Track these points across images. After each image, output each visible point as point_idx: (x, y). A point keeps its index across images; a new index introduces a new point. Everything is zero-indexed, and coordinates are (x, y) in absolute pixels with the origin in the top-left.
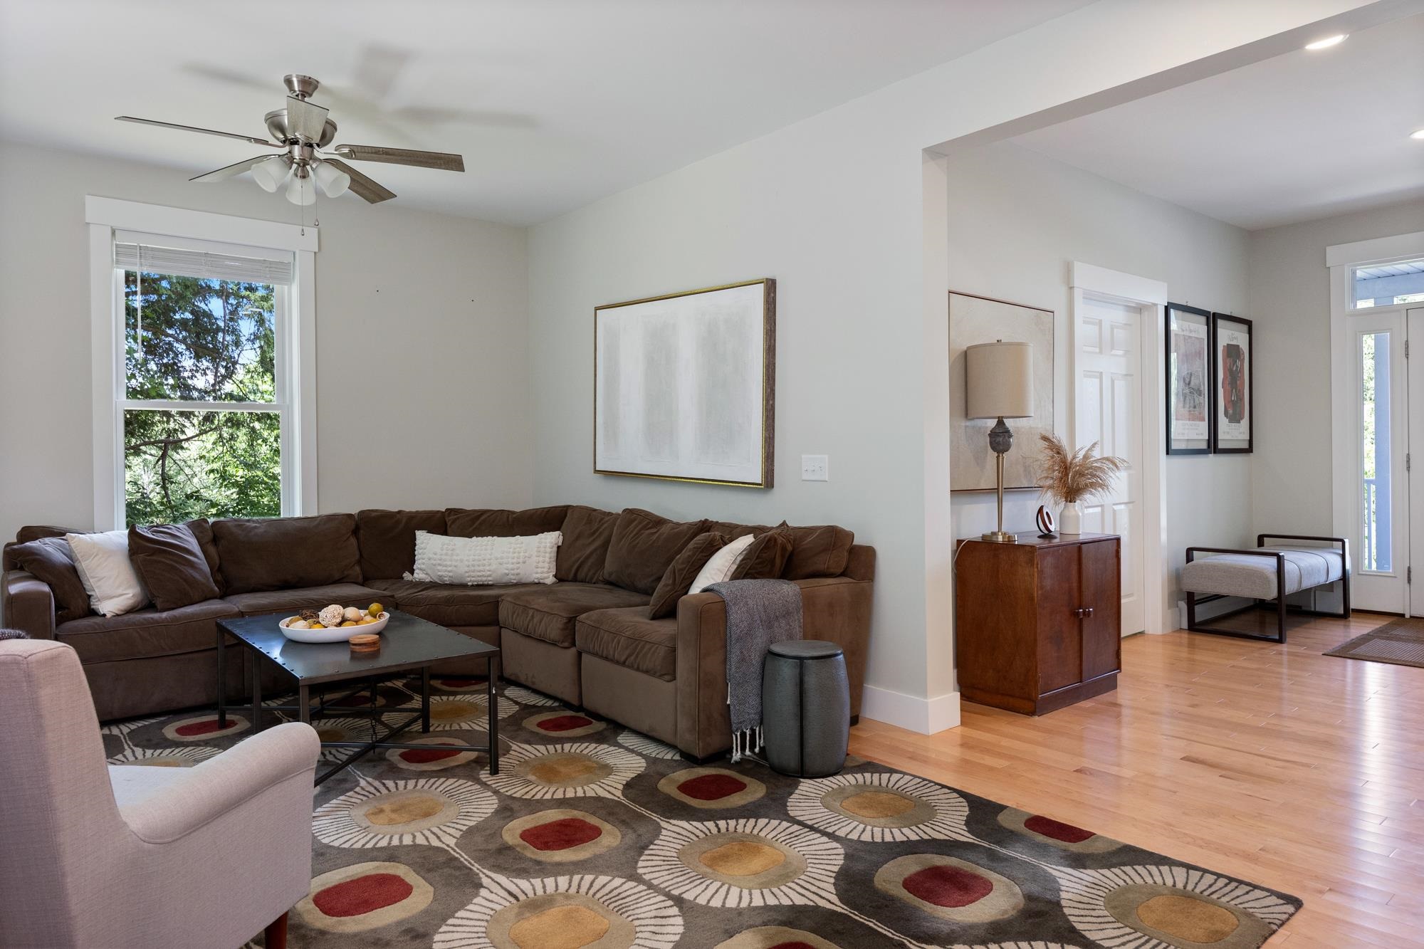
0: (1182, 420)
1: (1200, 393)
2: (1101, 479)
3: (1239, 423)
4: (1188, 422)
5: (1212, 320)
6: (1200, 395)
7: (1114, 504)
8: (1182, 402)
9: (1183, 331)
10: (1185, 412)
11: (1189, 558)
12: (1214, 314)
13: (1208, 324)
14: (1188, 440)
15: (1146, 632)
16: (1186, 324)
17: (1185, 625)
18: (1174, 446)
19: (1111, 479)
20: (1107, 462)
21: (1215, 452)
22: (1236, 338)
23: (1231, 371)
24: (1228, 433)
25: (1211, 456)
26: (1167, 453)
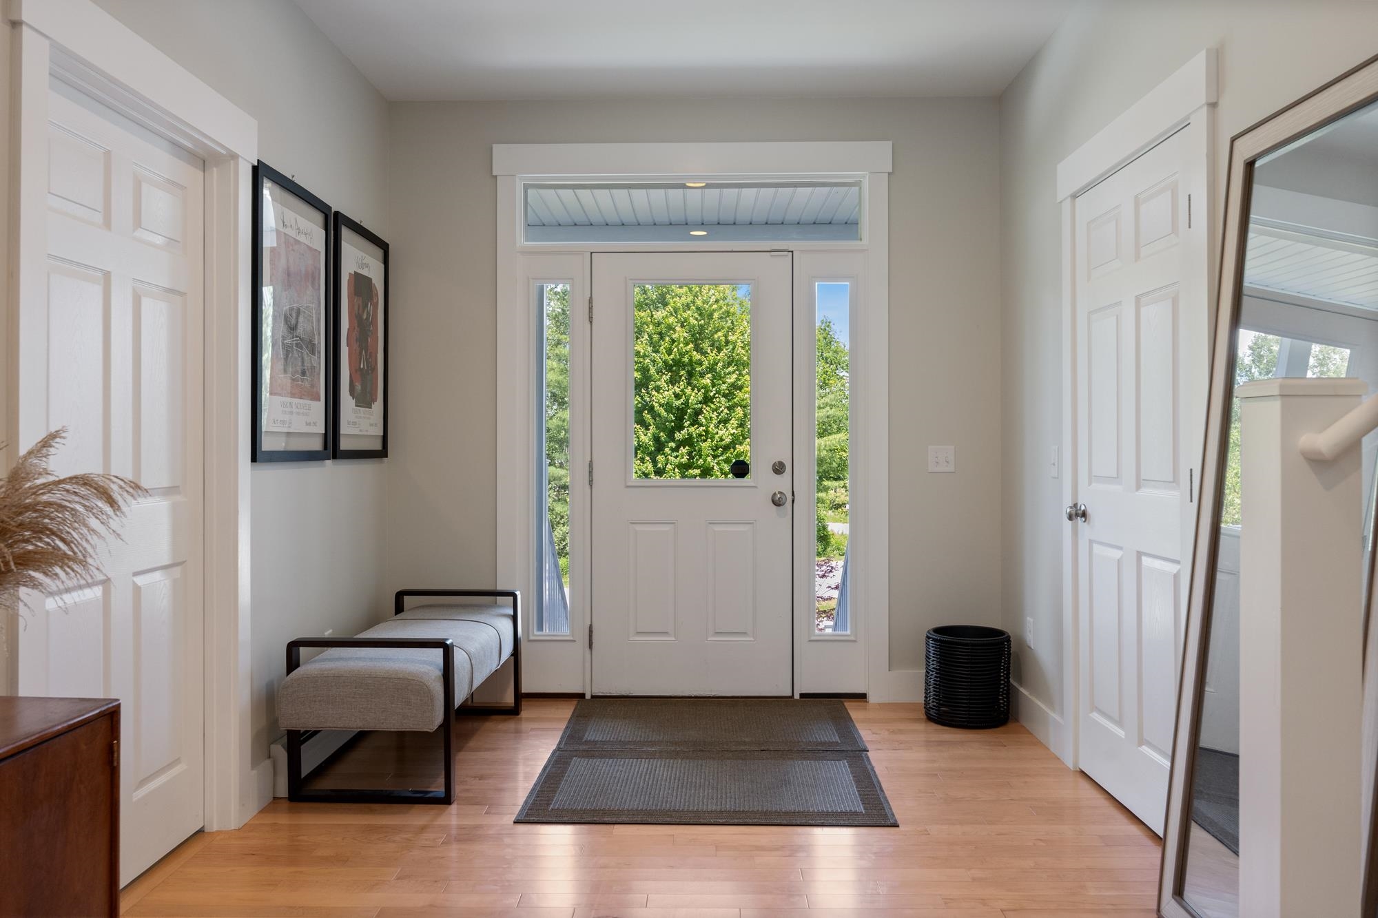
0: (280, 395)
1: (312, 349)
2: (63, 540)
3: (371, 408)
4: (288, 400)
5: (335, 223)
6: (313, 354)
7: (136, 574)
8: (282, 362)
9: (284, 225)
10: (285, 379)
11: (292, 663)
12: (337, 213)
13: (326, 229)
14: (288, 434)
15: (206, 830)
16: (290, 216)
17: (283, 791)
18: (267, 445)
19: (94, 539)
20: (83, 491)
21: (335, 457)
22: (367, 266)
23: (359, 317)
24: (355, 423)
25: (329, 463)
26: (254, 459)
